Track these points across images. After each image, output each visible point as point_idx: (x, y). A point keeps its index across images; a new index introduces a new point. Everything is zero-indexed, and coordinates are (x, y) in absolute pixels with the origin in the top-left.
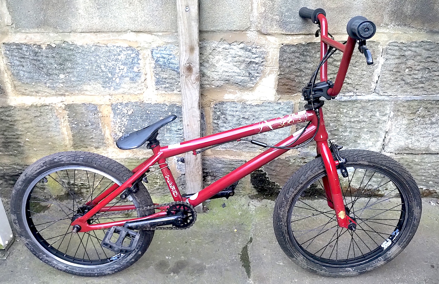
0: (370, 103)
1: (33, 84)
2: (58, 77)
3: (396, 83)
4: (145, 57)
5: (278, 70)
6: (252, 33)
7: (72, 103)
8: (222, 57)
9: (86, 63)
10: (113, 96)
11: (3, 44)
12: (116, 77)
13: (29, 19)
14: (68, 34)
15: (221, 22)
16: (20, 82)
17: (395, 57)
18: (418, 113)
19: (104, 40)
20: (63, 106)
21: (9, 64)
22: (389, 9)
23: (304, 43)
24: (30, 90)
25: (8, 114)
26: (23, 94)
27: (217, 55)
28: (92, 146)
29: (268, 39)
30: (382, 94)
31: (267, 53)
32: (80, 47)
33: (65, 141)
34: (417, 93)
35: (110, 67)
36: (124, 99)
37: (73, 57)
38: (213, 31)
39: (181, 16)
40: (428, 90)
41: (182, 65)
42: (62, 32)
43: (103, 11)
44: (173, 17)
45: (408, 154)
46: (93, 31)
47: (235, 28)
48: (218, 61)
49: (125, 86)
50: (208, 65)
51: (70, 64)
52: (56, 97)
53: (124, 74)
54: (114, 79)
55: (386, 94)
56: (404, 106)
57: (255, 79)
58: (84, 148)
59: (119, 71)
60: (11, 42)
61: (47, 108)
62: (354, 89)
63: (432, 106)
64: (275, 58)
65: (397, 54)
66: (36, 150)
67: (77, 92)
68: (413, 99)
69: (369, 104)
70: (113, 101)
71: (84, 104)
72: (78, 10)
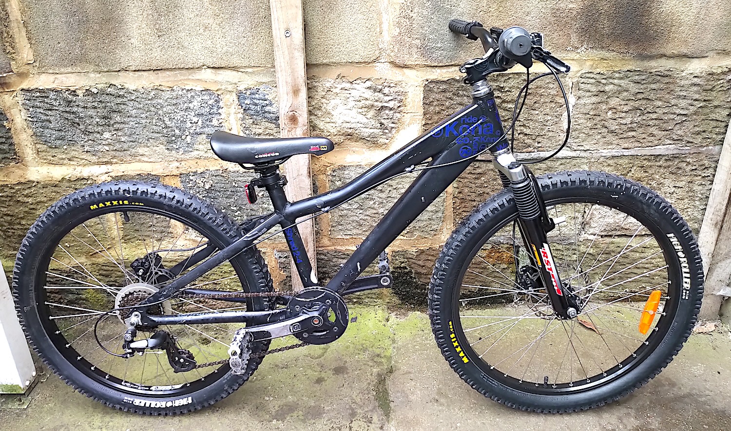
0: (559, 162)
1: (65, 147)
2: (102, 137)
3: (596, 131)
4: (229, 104)
5: (422, 117)
6: (382, 65)
7: (122, 174)
8: (341, 100)
9: (143, 116)
10: (183, 163)
11: (22, 90)
12: (186, 134)
13: (59, 54)
14: (116, 73)
15: (337, 51)
16: (45, 146)
17: (591, 94)
19: (168, 82)
20: (110, 178)
21: (30, 119)
22: (577, 26)
23: (458, 78)
24: (59, 156)
25: (27, 194)
26: (50, 163)
27: (333, 99)
28: (152, 238)
29: (406, 74)
30: (575, 148)
31: (405, 94)
32: (133, 92)
33: (112, 231)
34: (626, 145)
35: (177, 120)
36: (199, 167)
37: (123, 107)
38: (327, 65)
39: (279, 45)
40: (641, 141)
41: (283, 114)
42: (107, 72)
43: (167, 40)
44: (267, 46)
45: (619, 236)
46: (152, 68)
48: (335, 108)
49: (201, 147)
50: (320, 113)
51: (119, 117)
52: (98, 166)
53: (198, 130)
54: (183, 137)
55: (582, 148)
56: (609, 165)
57: (390, 132)
58: (140, 241)
59: (190, 125)
60: (32, 88)
61: (85, 183)
62: (535, 142)
63: (650, 164)
64: (416, 101)
65: (594, 89)
66: (68, 246)
67: (129, 158)
68: (621, 153)
69: (557, 164)
70: (184, 169)
71: (140, 174)
72: (130, 39)
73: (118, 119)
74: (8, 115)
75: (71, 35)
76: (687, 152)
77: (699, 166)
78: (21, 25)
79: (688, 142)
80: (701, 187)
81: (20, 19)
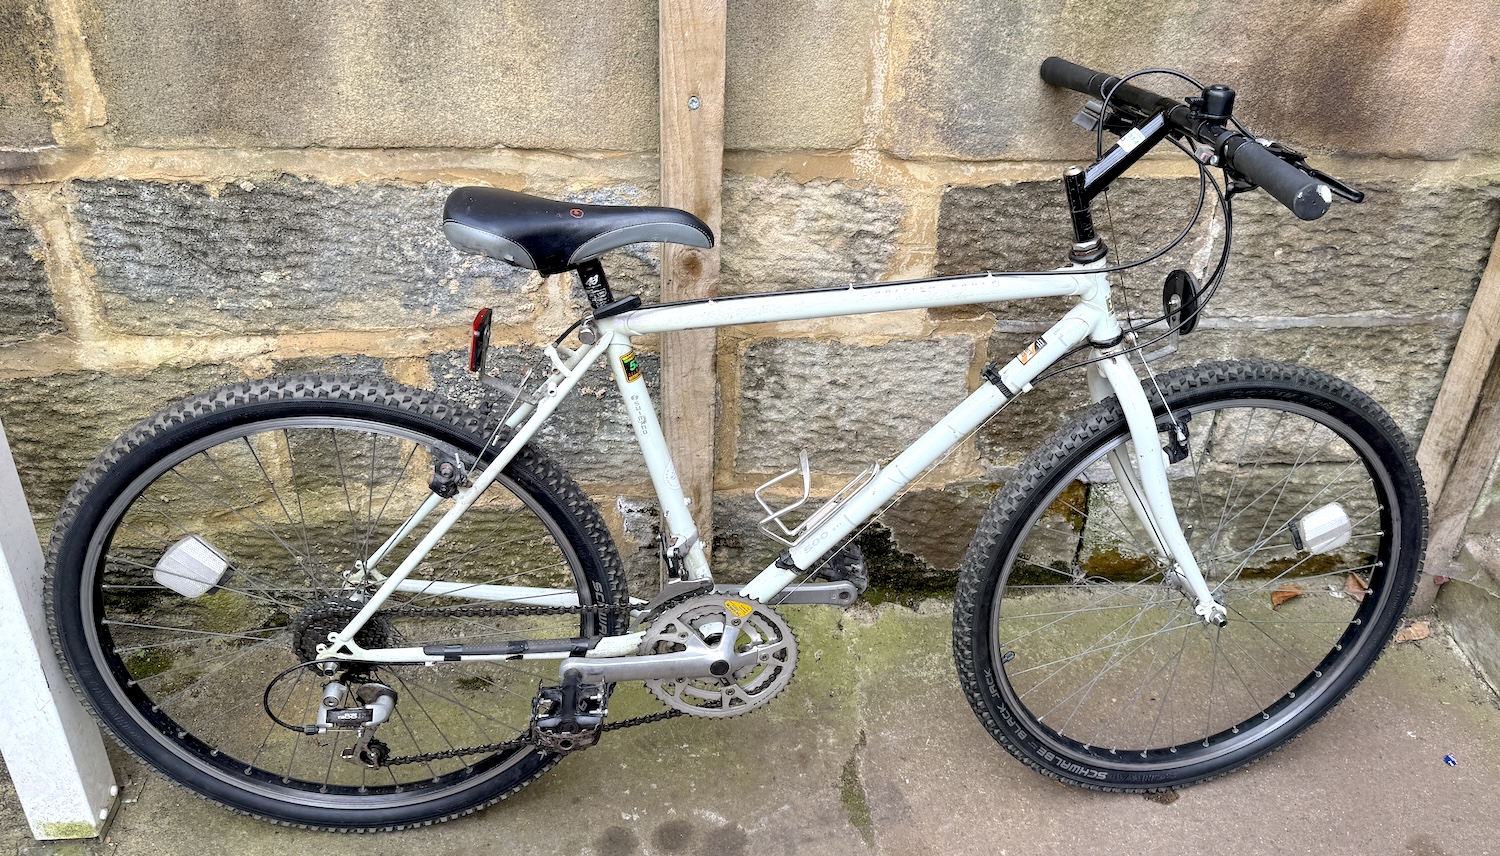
1: (171, 300)
2: (258, 281)
3: (1249, 284)
5: (934, 253)
6: (866, 155)
7: (302, 355)
8: (778, 218)
9: (354, 239)
10: (437, 333)
11: (74, 181)
12: (452, 275)
13: (167, 108)
14: (299, 152)
15: (779, 126)
16: (124, 298)
17: (1248, 219)
18: (1303, 359)
19: (416, 171)
20: (271, 364)
21: (91, 242)
23: (1008, 183)
24: (156, 319)
25: (76, 397)
26: (133, 333)
27: (764, 214)
28: (357, 480)
29: (911, 172)
30: (1210, 314)
31: (905, 209)
32: (335, 191)
33: (269, 470)
34: (1302, 309)
35: (431, 249)
37: (311, 221)
38: (755, 151)
39: (675, 122)
40: (1329, 303)
42: (278, 148)
43: (419, 89)
44: (637, 111)
46: (380, 145)
47: (818, 142)
48: (765, 231)
49: (478, 303)
50: (735, 240)
51: (298, 240)
52: (246, 338)
53: (475, 269)
54: (442, 282)
55: (1222, 313)
56: (1268, 344)
58: (329, 487)
60: (100, 177)
61: (213, 372)
62: (1138, 302)
63: (1339, 342)
64: (926, 221)
65: (1258, 208)
66: (167, 500)
67: (317, 323)
68: (1292, 324)
70: (437, 345)
71: (339, 356)
72: (335, 84)
73: (298, 246)
74: (39, 234)
75: (199, 69)
76: (1405, 322)
77: (1422, 346)
78: (81, 45)
79: (1409, 306)
80: (1420, 383)
81: (77, 31)
